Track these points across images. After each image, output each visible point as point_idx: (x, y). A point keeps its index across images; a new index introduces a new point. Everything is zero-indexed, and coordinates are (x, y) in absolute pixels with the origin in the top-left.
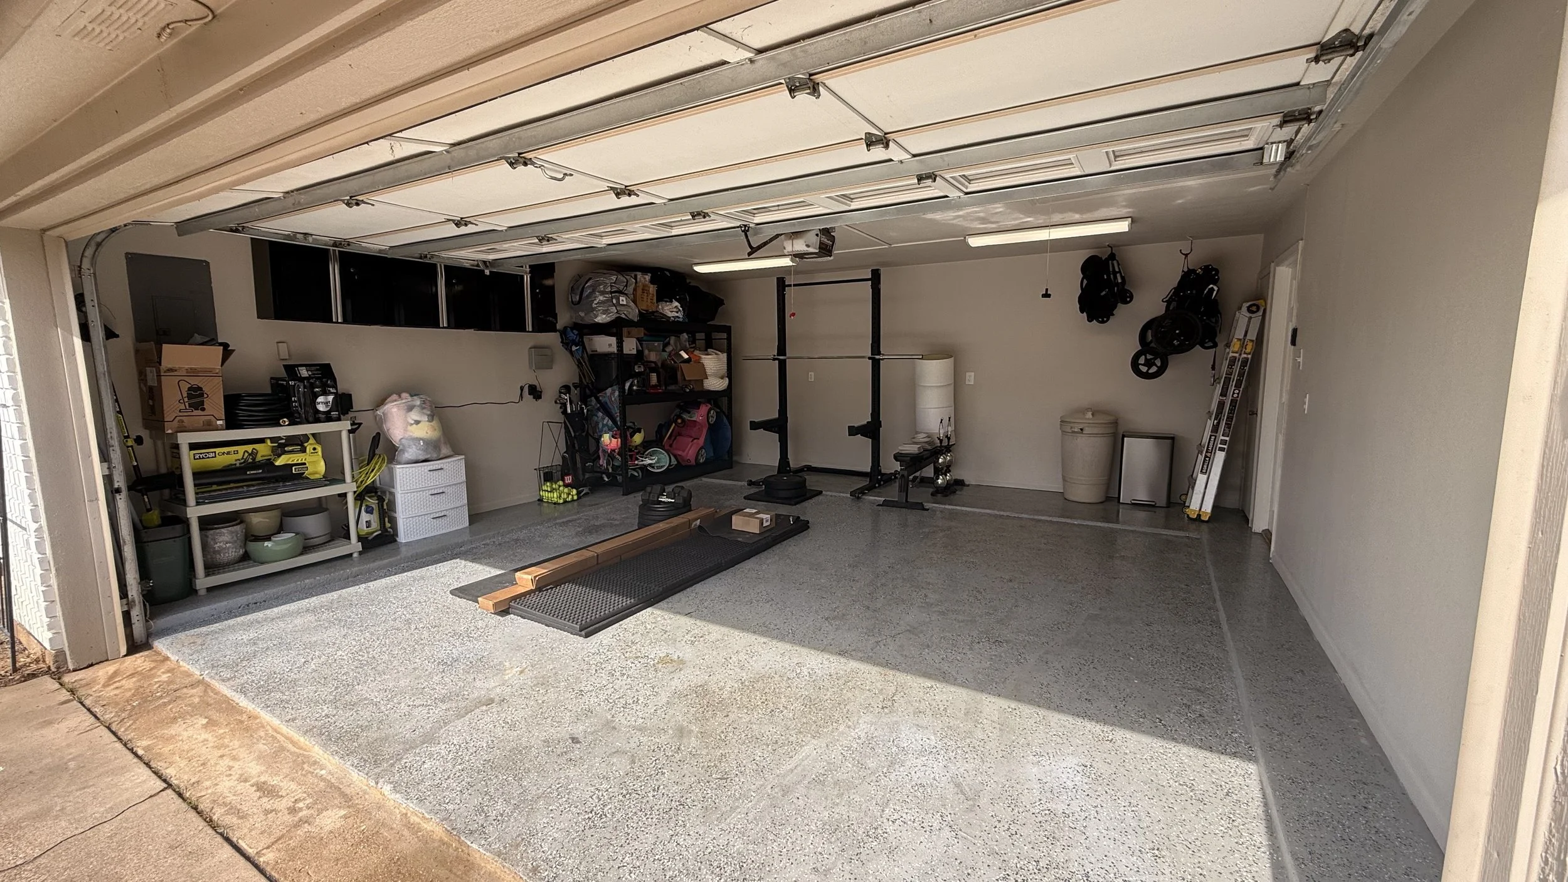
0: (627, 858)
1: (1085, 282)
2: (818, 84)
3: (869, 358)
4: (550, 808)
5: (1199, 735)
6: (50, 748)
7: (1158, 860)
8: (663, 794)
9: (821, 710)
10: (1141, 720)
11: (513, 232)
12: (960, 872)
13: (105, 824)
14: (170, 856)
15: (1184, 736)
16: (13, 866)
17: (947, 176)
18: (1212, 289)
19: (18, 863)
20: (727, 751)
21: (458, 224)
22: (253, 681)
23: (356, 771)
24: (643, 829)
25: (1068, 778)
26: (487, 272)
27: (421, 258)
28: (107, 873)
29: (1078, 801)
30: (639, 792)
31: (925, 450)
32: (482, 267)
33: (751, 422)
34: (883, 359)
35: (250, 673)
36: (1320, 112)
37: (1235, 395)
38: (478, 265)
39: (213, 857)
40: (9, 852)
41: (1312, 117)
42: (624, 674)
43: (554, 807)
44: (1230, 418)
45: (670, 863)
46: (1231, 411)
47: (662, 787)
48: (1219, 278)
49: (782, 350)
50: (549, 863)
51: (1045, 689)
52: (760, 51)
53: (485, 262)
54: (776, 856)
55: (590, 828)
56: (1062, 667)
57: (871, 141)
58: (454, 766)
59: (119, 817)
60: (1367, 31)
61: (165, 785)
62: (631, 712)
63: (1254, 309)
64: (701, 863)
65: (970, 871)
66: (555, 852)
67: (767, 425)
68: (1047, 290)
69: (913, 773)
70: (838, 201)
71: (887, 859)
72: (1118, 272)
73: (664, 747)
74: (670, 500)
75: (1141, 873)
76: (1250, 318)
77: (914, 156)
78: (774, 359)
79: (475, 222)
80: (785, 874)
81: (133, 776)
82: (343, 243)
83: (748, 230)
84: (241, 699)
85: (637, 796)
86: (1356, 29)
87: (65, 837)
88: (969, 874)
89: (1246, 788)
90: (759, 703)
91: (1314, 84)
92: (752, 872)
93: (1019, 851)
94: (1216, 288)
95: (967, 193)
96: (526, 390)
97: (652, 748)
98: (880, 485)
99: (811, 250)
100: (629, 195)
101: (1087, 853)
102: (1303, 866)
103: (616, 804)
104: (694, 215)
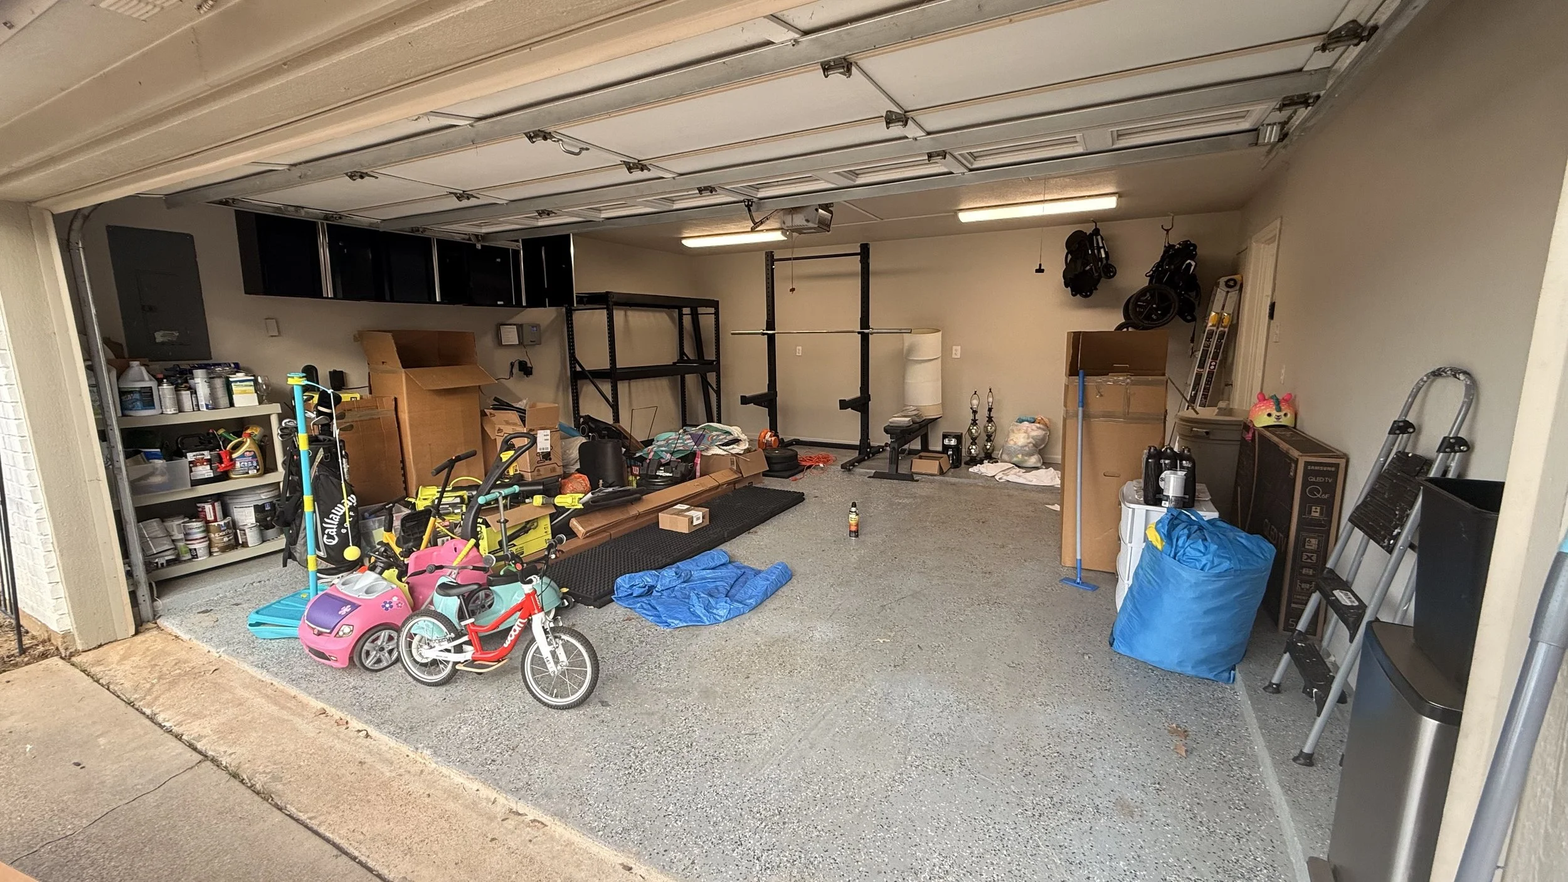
0: (671, 808)
1: (1070, 257)
2: (851, 63)
3: (859, 333)
4: (591, 765)
5: (1189, 683)
6: (76, 726)
7: (1159, 793)
8: (697, 750)
9: (836, 669)
10: (1135, 671)
11: (513, 205)
12: (982, 809)
13: (148, 795)
14: (221, 822)
15: (1176, 684)
16: (63, 836)
17: (956, 154)
18: (1190, 265)
19: (68, 834)
20: (752, 709)
21: (460, 197)
22: (272, 657)
23: (394, 737)
24: (682, 781)
25: (1073, 724)
26: (479, 246)
27: (412, 232)
28: (161, 839)
29: (1083, 744)
30: (674, 749)
31: (914, 423)
32: (474, 240)
33: (742, 397)
34: (872, 334)
35: (267, 649)
36: (1318, 97)
37: (1212, 367)
38: (469, 239)
39: (265, 821)
40: (55, 823)
41: (1309, 101)
42: (643, 642)
43: (594, 765)
44: (1206, 389)
45: (712, 810)
46: (1208, 382)
47: (694, 744)
48: (1196, 254)
49: (771, 325)
50: (598, 815)
51: (1044, 646)
52: (806, 33)
53: (477, 236)
54: (811, 801)
55: (632, 782)
56: (1059, 625)
57: (890, 119)
58: (490, 731)
59: (162, 788)
60: (1371, 23)
61: (202, 757)
62: (654, 676)
63: (1232, 283)
64: (742, 809)
65: (991, 808)
66: (601, 805)
67: (757, 400)
68: (1040, 265)
69: (930, 724)
70: (845, 177)
71: (914, 800)
72: (1101, 248)
73: (692, 707)
74: (668, 474)
75: (1146, 804)
76: (1228, 292)
77: (929, 133)
78: (764, 334)
79: (478, 196)
80: (822, 816)
81: (168, 749)
82: (335, 216)
83: (751, 205)
84: (264, 674)
85: (672, 752)
86: (1362, 21)
87: (111, 808)
88: (990, 811)
89: (1233, 728)
90: (777, 665)
91: (1316, 70)
92: (791, 816)
93: (1033, 789)
94: (1193, 263)
95: (971, 170)
96: (516, 366)
97: (681, 708)
98: (869, 458)
99: (811, 225)
100: (642, 170)
101: (1096, 788)
102: (1289, 792)
103: (653, 760)
104: (700, 190)
